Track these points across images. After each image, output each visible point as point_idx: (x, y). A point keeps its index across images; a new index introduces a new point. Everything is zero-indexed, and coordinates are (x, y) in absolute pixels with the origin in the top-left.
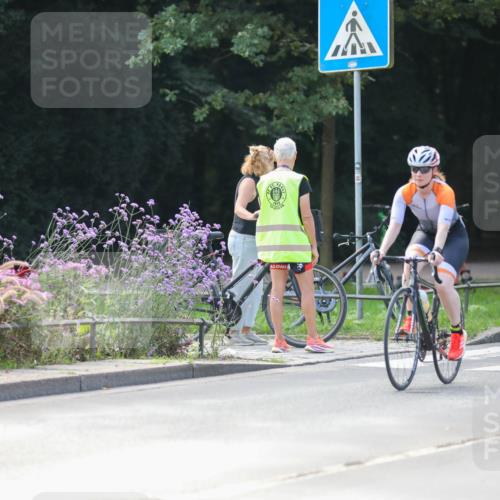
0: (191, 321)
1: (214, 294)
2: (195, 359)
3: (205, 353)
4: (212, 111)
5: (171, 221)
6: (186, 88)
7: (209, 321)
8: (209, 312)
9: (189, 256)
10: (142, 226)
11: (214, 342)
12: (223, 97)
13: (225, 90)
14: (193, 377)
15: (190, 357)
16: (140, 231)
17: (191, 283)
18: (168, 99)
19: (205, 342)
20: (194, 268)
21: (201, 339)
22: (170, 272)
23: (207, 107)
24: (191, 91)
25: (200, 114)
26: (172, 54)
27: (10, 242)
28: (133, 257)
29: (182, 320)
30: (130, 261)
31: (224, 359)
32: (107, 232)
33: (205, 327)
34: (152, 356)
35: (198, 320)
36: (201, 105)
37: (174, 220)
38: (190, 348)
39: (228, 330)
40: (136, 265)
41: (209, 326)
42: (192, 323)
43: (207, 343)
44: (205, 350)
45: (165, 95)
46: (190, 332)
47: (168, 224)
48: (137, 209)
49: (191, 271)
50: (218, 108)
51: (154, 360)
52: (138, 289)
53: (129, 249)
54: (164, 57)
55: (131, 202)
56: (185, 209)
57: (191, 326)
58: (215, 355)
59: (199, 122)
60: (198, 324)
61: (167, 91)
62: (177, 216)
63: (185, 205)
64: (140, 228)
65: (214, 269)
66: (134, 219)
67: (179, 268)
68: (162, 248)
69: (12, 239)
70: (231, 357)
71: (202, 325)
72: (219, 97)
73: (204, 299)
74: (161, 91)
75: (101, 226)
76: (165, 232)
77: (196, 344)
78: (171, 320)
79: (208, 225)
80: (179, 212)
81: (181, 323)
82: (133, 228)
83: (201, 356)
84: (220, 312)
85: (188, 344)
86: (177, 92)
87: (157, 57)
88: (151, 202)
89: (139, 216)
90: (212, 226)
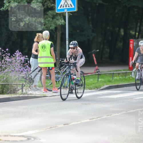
1: (26, 76)
2: (20, 95)
3: (23, 93)
5: (13, 55)
7: (24, 84)
8: (24, 81)
9: (19, 65)
10: (5, 56)
11: (26, 90)
14: (20, 100)
15: (19, 94)
16: (5, 58)
17: (19, 73)
19: (23, 90)
20: (20, 69)
21: (22, 89)
22: (13, 70)
28: (2, 65)
30: (2, 66)
31: (29, 94)
33: (23, 85)
34: (8, 94)
37: (14, 54)
38: (19, 91)
39: (30, 86)
40: (3, 67)
41: (25, 85)
46: (19, 87)
47: (13, 56)
48: (3, 52)
51: (9, 95)
52: (4, 75)
53: (1, 63)
55: (2, 49)
56: (18, 51)
57: (19, 85)
58: (26, 93)
60: (21, 84)
62: (15, 53)
64: (4, 57)
65: (26, 69)
66: (3, 54)
67: (16, 68)
68: (11, 63)
70: (31, 94)
73: (23, 77)
76: (12, 58)
77: (21, 91)
78: (13, 83)
79: (24, 56)
81: (17, 84)
82: (2, 57)
84: (28, 81)
85: (18, 90)
88: (7, 50)
89: (4, 53)
90: (25, 56)
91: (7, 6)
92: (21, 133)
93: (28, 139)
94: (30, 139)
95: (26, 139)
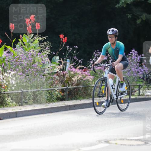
0: (136, 84)
2: (137, 96)
3: (140, 94)
4: (142, 20)
5: (129, 54)
6: (134, 14)
7: (142, 84)
8: (141, 81)
9: (135, 65)
11: (143, 91)
12: (146, 16)
13: (146, 14)
14: (137, 101)
15: (136, 95)
17: (136, 73)
18: (129, 17)
19: (140, 91)
20: (137, 68)
22: (129, 70)
23: (140, 19)
24: (136, 15)
25: (139, 22)
26: (130, 3)
27: (81, 61)
29: (133, 84)
31: (146, 96)
32: (110, 58)
33: (141, 87)
35: (138, 84)
36: (139, 19)
37: (130, 54)
38: (136, 93)
42: (137, 85)
43: (141, 91)
44: (140, 93)
45: (128, 16)
46: (136, 88)
49: (136, 69)
50: (144, 19)
54: (127, 4)
56: (133, 50)
57: (136, 86)
58: (144, 95)
59: (138, 24)
60: (138, 85)
61: (128, 15)
62: (131, 52)
63: (133, 49)
65: (143, 68)
67: (132, 68)
69: (81, 60)
70: (148, 95)
71: (139, 86)
72: (144, 16)
73: (140, 78)
74: (127, 15)
75: (108, 56)
77: (138, 92)
79: (140, 55)
80: (131, 51)
81: (133, 85)
83: (139, 95)
84: (145, 82)
85: (135, 91)
86: (131, 15)
87: (125, 4)
90: (142, 55)
91: (123, 3)
92: (137, 136)
93: (146, 143)
94: (148, 143)
95: (143, 143)
